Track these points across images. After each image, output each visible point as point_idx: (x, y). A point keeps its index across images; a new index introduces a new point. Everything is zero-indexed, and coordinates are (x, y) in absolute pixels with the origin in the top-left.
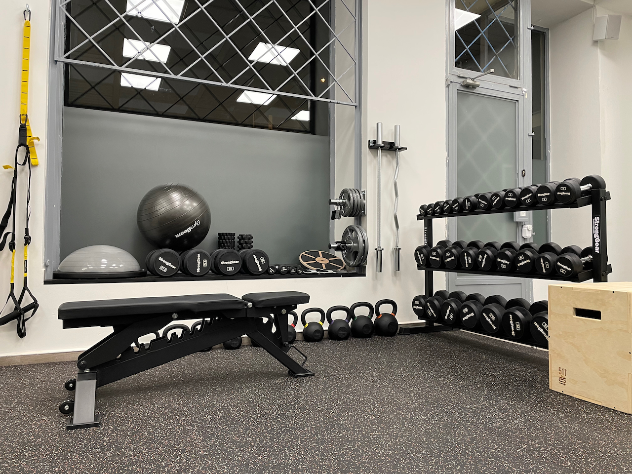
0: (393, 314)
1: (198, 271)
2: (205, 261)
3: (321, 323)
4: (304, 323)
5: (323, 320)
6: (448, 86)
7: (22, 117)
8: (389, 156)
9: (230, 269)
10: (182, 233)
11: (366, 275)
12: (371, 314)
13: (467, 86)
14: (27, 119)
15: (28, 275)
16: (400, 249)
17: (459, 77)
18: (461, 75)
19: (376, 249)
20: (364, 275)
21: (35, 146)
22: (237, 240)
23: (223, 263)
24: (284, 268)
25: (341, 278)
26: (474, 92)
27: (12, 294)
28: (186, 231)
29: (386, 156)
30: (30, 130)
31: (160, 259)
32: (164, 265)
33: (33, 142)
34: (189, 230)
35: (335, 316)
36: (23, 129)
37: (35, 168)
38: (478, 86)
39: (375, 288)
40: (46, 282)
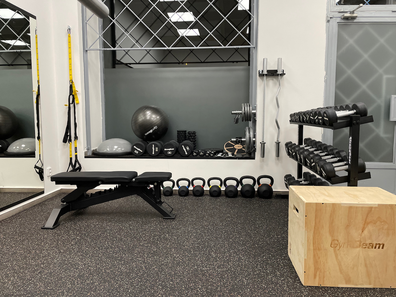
0: (270, 185)
1: (153, 153)
2: (157, 148)
3: (220, 187)
4: (209, 185)
5: (221, 185)
6: (328, 21)
7: (71, 81)
8: (275, 79)
9: (170, 153)
10: (148, 133)
11: (255, 159)
12: (254, 184)
13: (347, 18)
14: (72, 82)
15: (78, 154)
16: (280, 143)
17: (339, 12)
18: (342, 11)
19: (261, 143)
20: (254, 158)
21: (77, 94)
22: (187, 134)
23: (165, 149)
24: (201, 153)
25: (237, 160)
26: (355, 21)
27: (71, 163)
28: (149, 132)
29: (273, 80)
30: (74, 87)
31: (135, 147)
32: (137, 150)
33: (76, 93)
34: (151, 131)
35: (229, 183)
36: (71, 87)
37: (78, 105)
38: (356, 17)
39: (262, 167)
40: (86, 157)
